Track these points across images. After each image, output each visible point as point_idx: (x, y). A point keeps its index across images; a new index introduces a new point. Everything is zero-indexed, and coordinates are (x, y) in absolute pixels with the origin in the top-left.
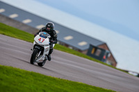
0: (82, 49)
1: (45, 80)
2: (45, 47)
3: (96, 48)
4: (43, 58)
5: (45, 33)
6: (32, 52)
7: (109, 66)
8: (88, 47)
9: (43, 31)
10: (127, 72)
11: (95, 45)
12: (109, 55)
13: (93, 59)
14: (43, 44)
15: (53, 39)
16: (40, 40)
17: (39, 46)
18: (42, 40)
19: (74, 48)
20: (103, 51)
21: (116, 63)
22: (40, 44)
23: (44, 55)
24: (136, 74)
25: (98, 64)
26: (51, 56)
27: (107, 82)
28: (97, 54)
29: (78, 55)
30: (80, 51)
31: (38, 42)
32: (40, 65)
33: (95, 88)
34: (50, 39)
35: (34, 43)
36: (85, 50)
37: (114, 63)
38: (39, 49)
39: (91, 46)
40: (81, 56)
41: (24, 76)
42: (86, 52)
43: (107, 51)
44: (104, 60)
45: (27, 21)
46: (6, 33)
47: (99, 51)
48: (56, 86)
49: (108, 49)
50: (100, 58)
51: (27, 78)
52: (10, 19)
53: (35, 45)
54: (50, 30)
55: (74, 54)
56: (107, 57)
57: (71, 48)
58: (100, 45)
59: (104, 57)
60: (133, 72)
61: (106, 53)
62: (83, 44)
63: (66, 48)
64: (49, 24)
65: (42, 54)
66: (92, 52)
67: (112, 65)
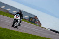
0: (26, 19)
1: (11, 32)
2: (18, 20)
3: (32, 18)
6: (13, 22)
8: (29, 18)
10: (46, 28)
11: (32, 17)
12: (38, 21)
13: (31, 23)
16: (16, 17)
17: (16, 20)
20: (35, 19)
21: (41, 24)
22: (16, 19)
23: (18, 23)
24: (49, 29)
25: (33, 25)
27: (37, 33)
28: (33, 21)
30: (25, 19)
31: (15, 18)
33: (32, 35)
34: (20, 17)
35: (14, 19)
36: (28, 19)
37: (40, 25)
38: (16, 21)
39: (30, 18)
40: (26, 22)
42: (28, 20)
43: (37, 19)
44: (36, 23)
45: (3, 7)
47: (34, 19)
48: (15, 34)
54: (20, 13)
56: (37, 22)
58: (34, 17)
59: (36, 22)
60: (48, 28)
61: (36, 21)
66: (31, 20)
67: (39, 25)
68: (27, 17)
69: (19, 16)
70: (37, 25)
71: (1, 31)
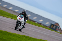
0: (47, 25)
2: (22, 22)
3: (53, 25)
4: (21, 27)
5: (22, 15)
7: (59, 33)
8: (50, 25)
9: (21, 14)
11: (53, 24)
12: (59, 28)
14: (21, 20)
15: (26, 18)
16: (19, 18)
17: (19, 21)
18: (20, 19)
19: (43, 25)
20: (56, 26)
22: (20, 20)
23: (21, 26)
25: (54, 32)
26: (25, 26)
28: (54, 28)
29: (45, 28)
30: (46, 26)
31: (19, 19)
32: (20, 30)
34: (24, 18)
35: (17, 20)
36: (48, 26)
38: (19, 23)
39: (51, 24)
40: (47, 29)
41: (21, 37)
42: (49, 27)
43: (58, 26)
44: (57, 30)
46: (13, 18)
47: (55, 26)
49: (59, 26)
50: (55, 30)
51: (23, 38)
52: (15, 12)
53: (17, 21)
55: (44, 28)
56: (58, 29)
57: (42, 25)
58: (55, 24)
59: (57, 29)
62: (47, 23)
63: (40, 25)
64: (24, 11)
65: (20, 25)
66: (52, 27)
67: (60, 32)
68: (48, 24)
69: (22, 17)
70: (58, 32)
71: (21, 38)
